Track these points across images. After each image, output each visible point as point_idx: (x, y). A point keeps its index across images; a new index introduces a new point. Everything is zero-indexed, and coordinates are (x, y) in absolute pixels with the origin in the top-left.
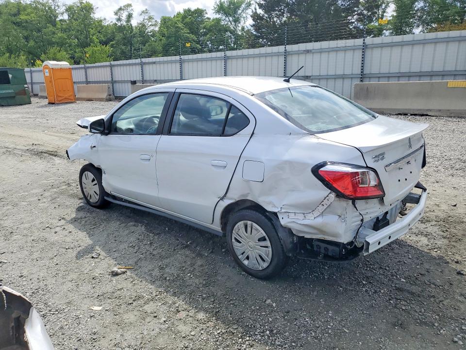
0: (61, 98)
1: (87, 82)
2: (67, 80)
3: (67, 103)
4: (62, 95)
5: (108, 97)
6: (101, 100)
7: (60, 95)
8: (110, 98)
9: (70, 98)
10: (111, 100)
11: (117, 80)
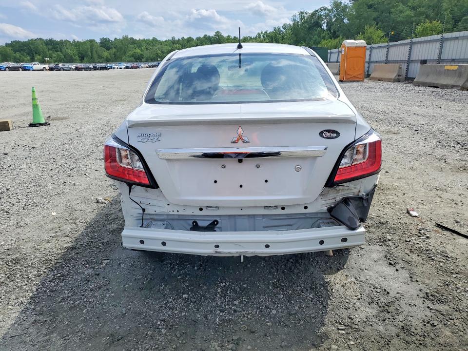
0: (349, 77)
1: (387, 62)
2: (359, 58)
3: (354, 81)
4: (351, 73)
5: (397, 77)
6: (389, 80)
7: (348, 73)
8: (399, 79)
9: (359, 76)
10: (399, 81)
11: (414, 59)
